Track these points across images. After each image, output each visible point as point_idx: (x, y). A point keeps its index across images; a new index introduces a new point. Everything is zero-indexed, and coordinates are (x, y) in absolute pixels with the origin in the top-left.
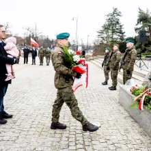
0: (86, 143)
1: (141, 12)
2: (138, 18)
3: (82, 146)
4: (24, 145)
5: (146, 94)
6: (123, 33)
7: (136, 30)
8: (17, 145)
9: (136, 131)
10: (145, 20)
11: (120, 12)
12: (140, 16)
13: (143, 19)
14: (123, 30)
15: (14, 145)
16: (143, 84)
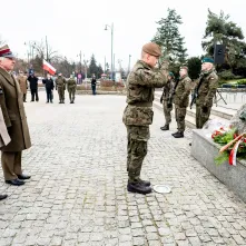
0: (156, 218)
1: (211, 16)
2: (206, 26)
3: (150, 222)
4: (62, 225)
5: (240, 142)
6: (183, 51)
7: (204, 45)
8: (51, 226)
9: (225, 196)
10: (217, 28)
11: (179, 17)
12: (210, 23)
13: (215, 27)
14: (184, 46)
15: (46, 225)
16: (231, 127)
